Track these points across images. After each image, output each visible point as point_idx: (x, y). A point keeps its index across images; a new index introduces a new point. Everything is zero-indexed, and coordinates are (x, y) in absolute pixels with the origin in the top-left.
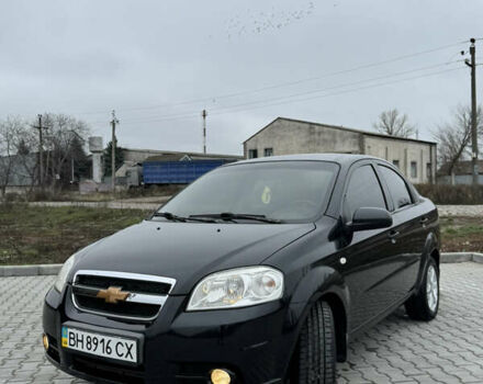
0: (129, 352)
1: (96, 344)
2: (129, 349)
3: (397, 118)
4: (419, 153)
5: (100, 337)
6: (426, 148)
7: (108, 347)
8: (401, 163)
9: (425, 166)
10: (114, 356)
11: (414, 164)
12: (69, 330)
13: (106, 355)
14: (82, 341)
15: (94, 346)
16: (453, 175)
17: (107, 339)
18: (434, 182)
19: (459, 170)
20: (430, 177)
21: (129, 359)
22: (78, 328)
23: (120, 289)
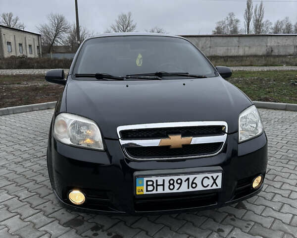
0: (215, 182)
1: (181, 184)
2: (215, 180)
3: (13, 18)
4: (32, 40)
5: (184, 178)
6: (36, 37)
7: (193, 183)
8: (24, 45)
9: (36, 47)
10: (200, 188)
11: (30, 46)
12: (145, 179)
13: (191, 189)
14: (163, 185)
15: (177, 186)
16: (51, 53)
17: (191, 177)
18: (41, 57)
19: (53, 50)
20: (39, 54)
21: (214, 187)
22: (157, 175)
23: (180, 136)
